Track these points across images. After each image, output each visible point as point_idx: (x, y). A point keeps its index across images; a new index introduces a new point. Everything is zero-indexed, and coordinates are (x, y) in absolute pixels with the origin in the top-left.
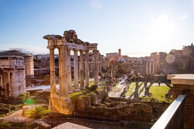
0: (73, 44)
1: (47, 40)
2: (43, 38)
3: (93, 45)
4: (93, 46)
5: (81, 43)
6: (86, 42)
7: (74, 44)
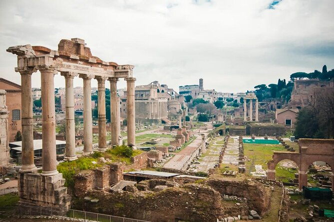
0: (81, 64)
1: (16, 56)
2: (7, 50)
3: (124, 67)
4: (125, 69)
5: (98, 63)
6: (110, 63)
7: (83, 66)
